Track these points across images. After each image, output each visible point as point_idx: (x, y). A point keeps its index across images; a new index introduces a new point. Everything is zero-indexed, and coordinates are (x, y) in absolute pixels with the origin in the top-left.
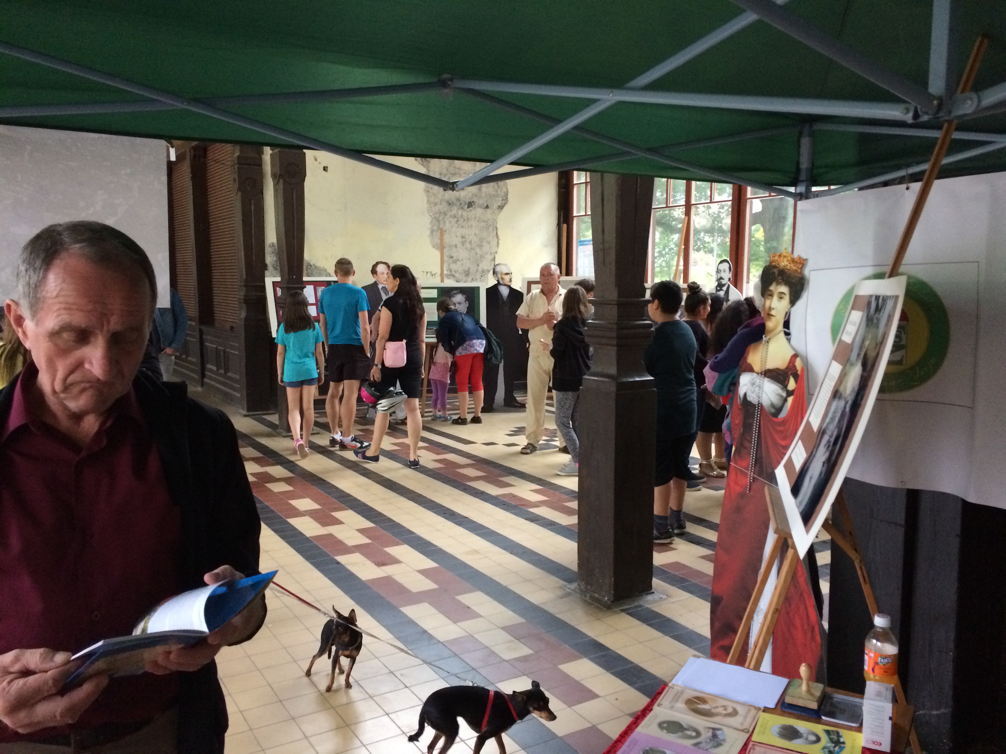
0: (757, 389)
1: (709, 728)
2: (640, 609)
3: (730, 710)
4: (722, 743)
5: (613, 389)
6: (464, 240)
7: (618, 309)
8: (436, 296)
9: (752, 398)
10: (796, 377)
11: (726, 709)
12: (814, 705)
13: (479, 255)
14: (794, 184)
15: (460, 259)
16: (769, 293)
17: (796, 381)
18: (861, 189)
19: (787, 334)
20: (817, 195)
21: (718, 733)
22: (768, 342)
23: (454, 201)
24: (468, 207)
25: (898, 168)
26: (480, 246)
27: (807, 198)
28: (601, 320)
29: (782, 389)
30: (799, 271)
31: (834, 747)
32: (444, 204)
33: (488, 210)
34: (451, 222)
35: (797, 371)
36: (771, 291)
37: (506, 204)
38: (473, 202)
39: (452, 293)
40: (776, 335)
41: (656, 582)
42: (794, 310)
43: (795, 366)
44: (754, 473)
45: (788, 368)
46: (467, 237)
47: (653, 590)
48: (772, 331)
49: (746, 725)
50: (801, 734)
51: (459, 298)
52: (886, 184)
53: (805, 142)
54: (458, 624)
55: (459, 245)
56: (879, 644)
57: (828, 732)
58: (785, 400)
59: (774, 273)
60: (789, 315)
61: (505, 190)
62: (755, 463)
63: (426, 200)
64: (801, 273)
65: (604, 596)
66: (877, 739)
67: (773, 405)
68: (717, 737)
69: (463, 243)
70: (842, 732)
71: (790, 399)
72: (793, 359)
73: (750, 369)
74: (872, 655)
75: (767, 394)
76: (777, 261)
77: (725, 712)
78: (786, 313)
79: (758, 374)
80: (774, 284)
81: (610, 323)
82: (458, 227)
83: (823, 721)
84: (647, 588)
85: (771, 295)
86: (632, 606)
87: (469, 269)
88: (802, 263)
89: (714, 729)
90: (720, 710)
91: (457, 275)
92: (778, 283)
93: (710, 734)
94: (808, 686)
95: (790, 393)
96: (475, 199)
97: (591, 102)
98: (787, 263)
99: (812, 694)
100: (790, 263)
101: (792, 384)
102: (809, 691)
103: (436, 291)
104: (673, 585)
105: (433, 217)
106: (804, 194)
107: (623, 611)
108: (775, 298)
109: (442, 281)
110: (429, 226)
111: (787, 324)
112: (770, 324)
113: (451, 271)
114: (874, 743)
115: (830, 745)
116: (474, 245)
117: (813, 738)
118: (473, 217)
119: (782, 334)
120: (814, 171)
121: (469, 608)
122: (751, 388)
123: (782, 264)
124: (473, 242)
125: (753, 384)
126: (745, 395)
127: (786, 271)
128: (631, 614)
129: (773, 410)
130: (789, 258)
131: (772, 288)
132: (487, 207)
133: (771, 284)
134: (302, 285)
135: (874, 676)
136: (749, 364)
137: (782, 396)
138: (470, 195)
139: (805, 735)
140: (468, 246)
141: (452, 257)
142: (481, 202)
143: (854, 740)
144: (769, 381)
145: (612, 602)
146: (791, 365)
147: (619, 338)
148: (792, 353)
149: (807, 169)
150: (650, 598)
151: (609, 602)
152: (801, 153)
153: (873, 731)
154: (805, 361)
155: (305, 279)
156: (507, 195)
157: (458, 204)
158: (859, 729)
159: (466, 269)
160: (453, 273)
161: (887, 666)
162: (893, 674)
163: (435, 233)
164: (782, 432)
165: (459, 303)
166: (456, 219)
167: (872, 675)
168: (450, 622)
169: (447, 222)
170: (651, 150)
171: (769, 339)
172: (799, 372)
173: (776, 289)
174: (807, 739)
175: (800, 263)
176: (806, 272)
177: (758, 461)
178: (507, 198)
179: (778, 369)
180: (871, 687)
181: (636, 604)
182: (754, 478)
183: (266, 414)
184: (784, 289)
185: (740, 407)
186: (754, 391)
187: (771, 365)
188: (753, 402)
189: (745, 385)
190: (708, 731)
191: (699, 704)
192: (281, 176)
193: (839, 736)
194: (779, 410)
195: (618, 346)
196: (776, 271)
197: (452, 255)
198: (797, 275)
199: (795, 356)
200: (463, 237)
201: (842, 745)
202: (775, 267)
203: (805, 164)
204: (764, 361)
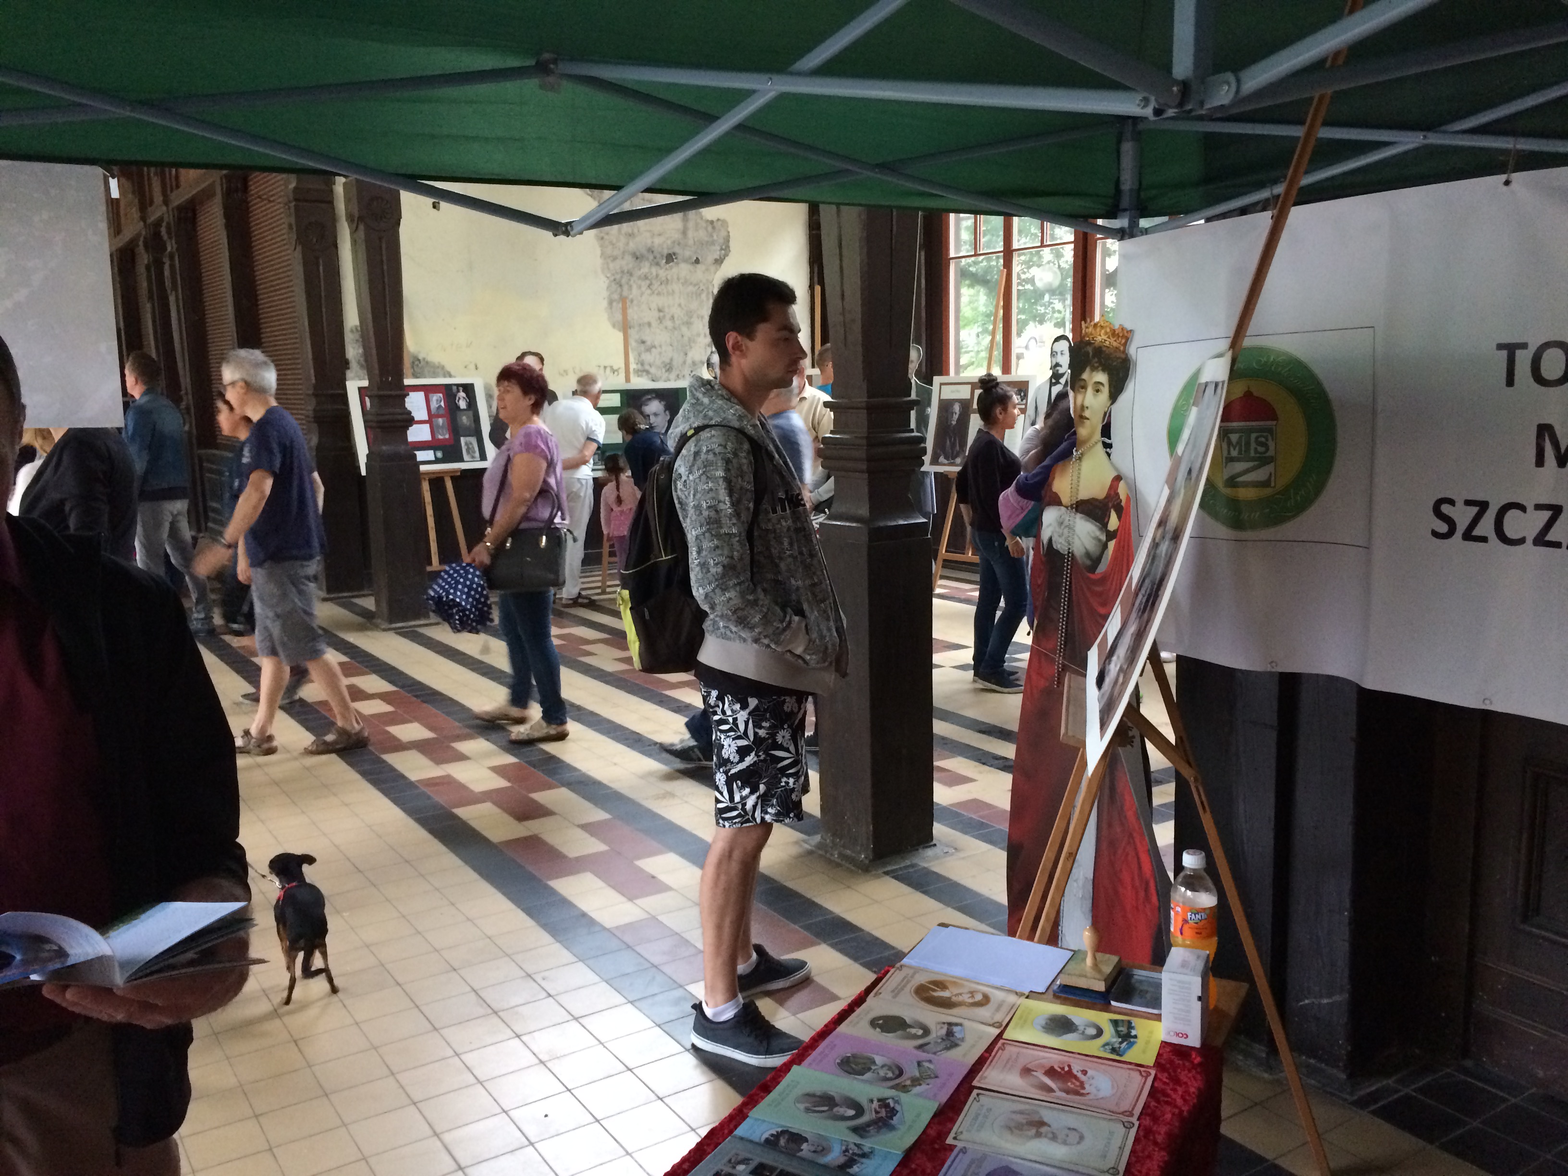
0: (1066, 531)
1: (944, 1023)
2: (911, 870)
3: (979, 997)
4: (959, 1043)
5: (865, 538)
6: (661, 314)
7: (869, 414)
8: (619, 405)
9: (1060, 545)
10: (1120, 510)
11: (973, 997)
12: (1100, 987)
13: (686, 338)
14: (1111, 214)
15: (656, 343)
16: (1082, 383)
17: (1119, 517)
18: (1208, 220)
19: (1108, 446)
20: (1146, 232)
21: (956, 1029)
22: (1080, 459)
23: (644, 251)
24: (667, 262)
25: (1260, 185)
26: (688, 324)
27: (1132, 236)
28: (844, 433)
29: (1101, 529)
30: (1122, 348)
31: (1121, 1043)
32: (629, 258)
33: (699, 266)
34: (640, 287)
35: (1121, 501)
36: (1084, 380)
37: (726, 255)
38: (674, 254)
39: (644, 399)
40: (1091, 447)
41: (939, 829)
42: (1114, 407)
43: (1117, 494)
44: (1064, 658)
45: (1108, 496)
46: (666, 310)
47: (934, 842)
48: (1084, 442)
49: (998, 1017)
50: (1077, 1026)
51: (654, 407)
52: (1243, 211)
53: (1128, 148)
54: (638, 901)
55: (654, 323)
56: (1189, 893)
57: (1115, 1023)
58: (1105, 546)
59: (1088, 353)
60: (1110, 416)
61: (723, 233)
62: (1065, 642)
63: (598, 252)
64: (1124, 352)
65: (860, 853)
66: (1181, 1028)
67: (1088, 554)
68: (953, 1036)
69: (660, 320)
70: (1136, 1021)
71: (1112, 544)
72: (1115, 483)
73: (1056, 501)
74: (1179, 909)
75: (1079, 538)
76: (1091, 334)
77: (971, 1001)
78: (1105, 414)
79: (1067, 507)
80: (1088, 369)
81: (856, 437)
82: (650, 295)
83: (1113, 1009)
84: (926, 839)
85: (1084, 387)
86: (902, 865)
87: (671, 360)
88: (1125, 336)
89: (950, 1024)
90: (966, 998)
91: (653, 370)
92: (1094, 369)
93: (944, 1031)
94: (1095, 958)
95: (1111, 535)
96: (677, 249)
97: (749, 93)
98: (1105, 337)
99: (1099, 971)
100: (1109, 337)
101: (1114, 522)
102: (1096, 965)
103: (618, 396)
104: (966, 833)
105: (612, 278)
106: (1127, 230)
107: (887, 873)
108: (1090, 391)
109: (628, 380)
110: (605, 294)
111: (1106, 431)
112: (1083, 432)
113: (642, 364)
114: (1177, 1035)
115: (1116, 1040)
116: (677, 322)
117: (1092, 1031)
118: (675, 277)
119: (1100, 446)
120: (1142, 195)
121: (653, 877)
122: (1057, 529)
123: (1099, 339)
124: (676, 316)
125: (1061, 524)
126: (1050, 540)
127: (1104, 349)
128: (896, 878)
129: (1088, 562)
130: (1108, 330)
131: (1085, 376)
132: (697, 261)
133: (1083, 370)
134: (403, 392)
135: (1184, 940)
136: (1056, 494)
137: (1100, 540)
138: (669, 242)
139: (1081, 1028)
140: (669, 324)
141: (643, 342)
142: (687, 253)
143: (1151, 1032)
144: (1081, 518)
145: (870, 861)
146: (1112, 493)
147: (870, 459)
148: (1114, 474)
149: (1131, 190)
150: (930, 852)
151: (867, 862)
152: (1121, 168)
153: (1176, 1018)
154: (1133, 489)
155: (407, 382)
156: (728, 241)
157: (651, 257)
158: (1158, 1018)
159: (668, 361)
160: (647, 367)
161: (1201, 924)
162: (1209, 936)
163: (614, 304)
164: (1100, 594)
165: (656, 415)
166: (648, 282)
167: (1180, 939)
168: (624, 899)
169: (634, 287)
170: (885, 167)
171: (1082, 454)
172: (1123, 504)
173: (1091, 378)
174: (1083, 1033)
175: (1123, 336)
176: (1132, 351)
177: (1069, 639)
178: (728, 247)
179: (1093, 499)
180: (1177, 955)
181: (908, 863)
182: (1064, 666)
183: (353, 597)
184: (1101, 377)
185: (1044, 559)
186: (1062, 534)
187: (1084, 494)
188: (1061, 551)
189: (1050, 525)
190: (942, 1028)
191: (934, 990)
192: (361, 219)
193: (1130, 1026)
194: (1096, 561)
195: (869, 472)
196: (1090, 350)
197: (645, 338)
198: (1119, 355)
199: (1118, 478)
200: (660, 310)
201: (1132, 1040)
202: (1089, 343)
203: (1128, 182)
204: (1075, 489)
